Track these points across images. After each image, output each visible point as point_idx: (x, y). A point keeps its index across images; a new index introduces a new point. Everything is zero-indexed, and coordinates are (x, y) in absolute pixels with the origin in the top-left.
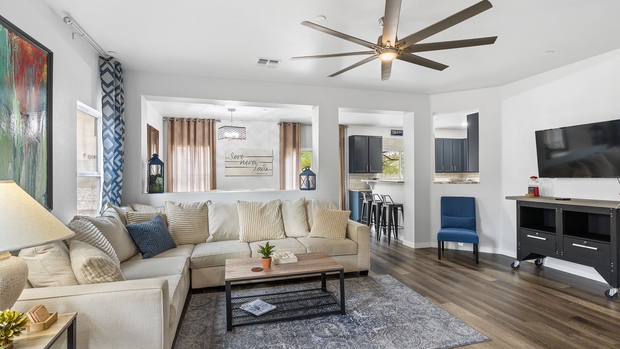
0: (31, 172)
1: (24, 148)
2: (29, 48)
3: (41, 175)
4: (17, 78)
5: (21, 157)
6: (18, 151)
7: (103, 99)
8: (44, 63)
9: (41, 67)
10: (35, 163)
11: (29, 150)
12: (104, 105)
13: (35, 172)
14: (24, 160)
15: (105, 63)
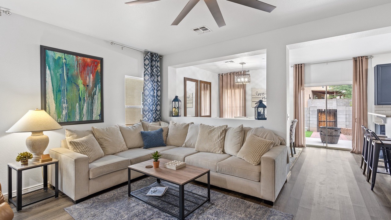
0: (90, 106)
1: (85, 98)
2: (88, 60)
3: (97, 108)
4: (81, 72)
5: (84, 101)
6: (82, 99)
7: (144, 72)
8: (98, 64)
9: (96, 66)
10: (93, 103)
11: (89, 98)
12: (145, 75)
13: (93, 107)
14: (86, 102)
15: (146, 55)
